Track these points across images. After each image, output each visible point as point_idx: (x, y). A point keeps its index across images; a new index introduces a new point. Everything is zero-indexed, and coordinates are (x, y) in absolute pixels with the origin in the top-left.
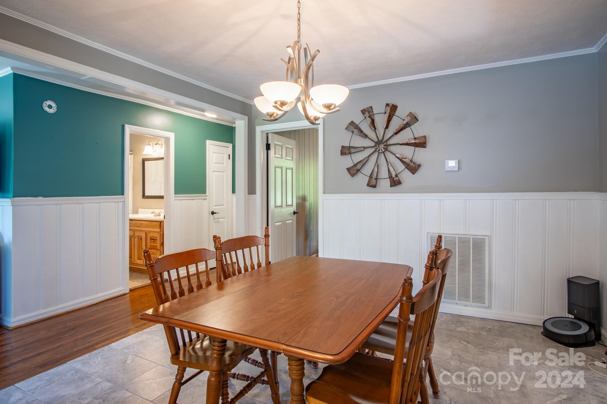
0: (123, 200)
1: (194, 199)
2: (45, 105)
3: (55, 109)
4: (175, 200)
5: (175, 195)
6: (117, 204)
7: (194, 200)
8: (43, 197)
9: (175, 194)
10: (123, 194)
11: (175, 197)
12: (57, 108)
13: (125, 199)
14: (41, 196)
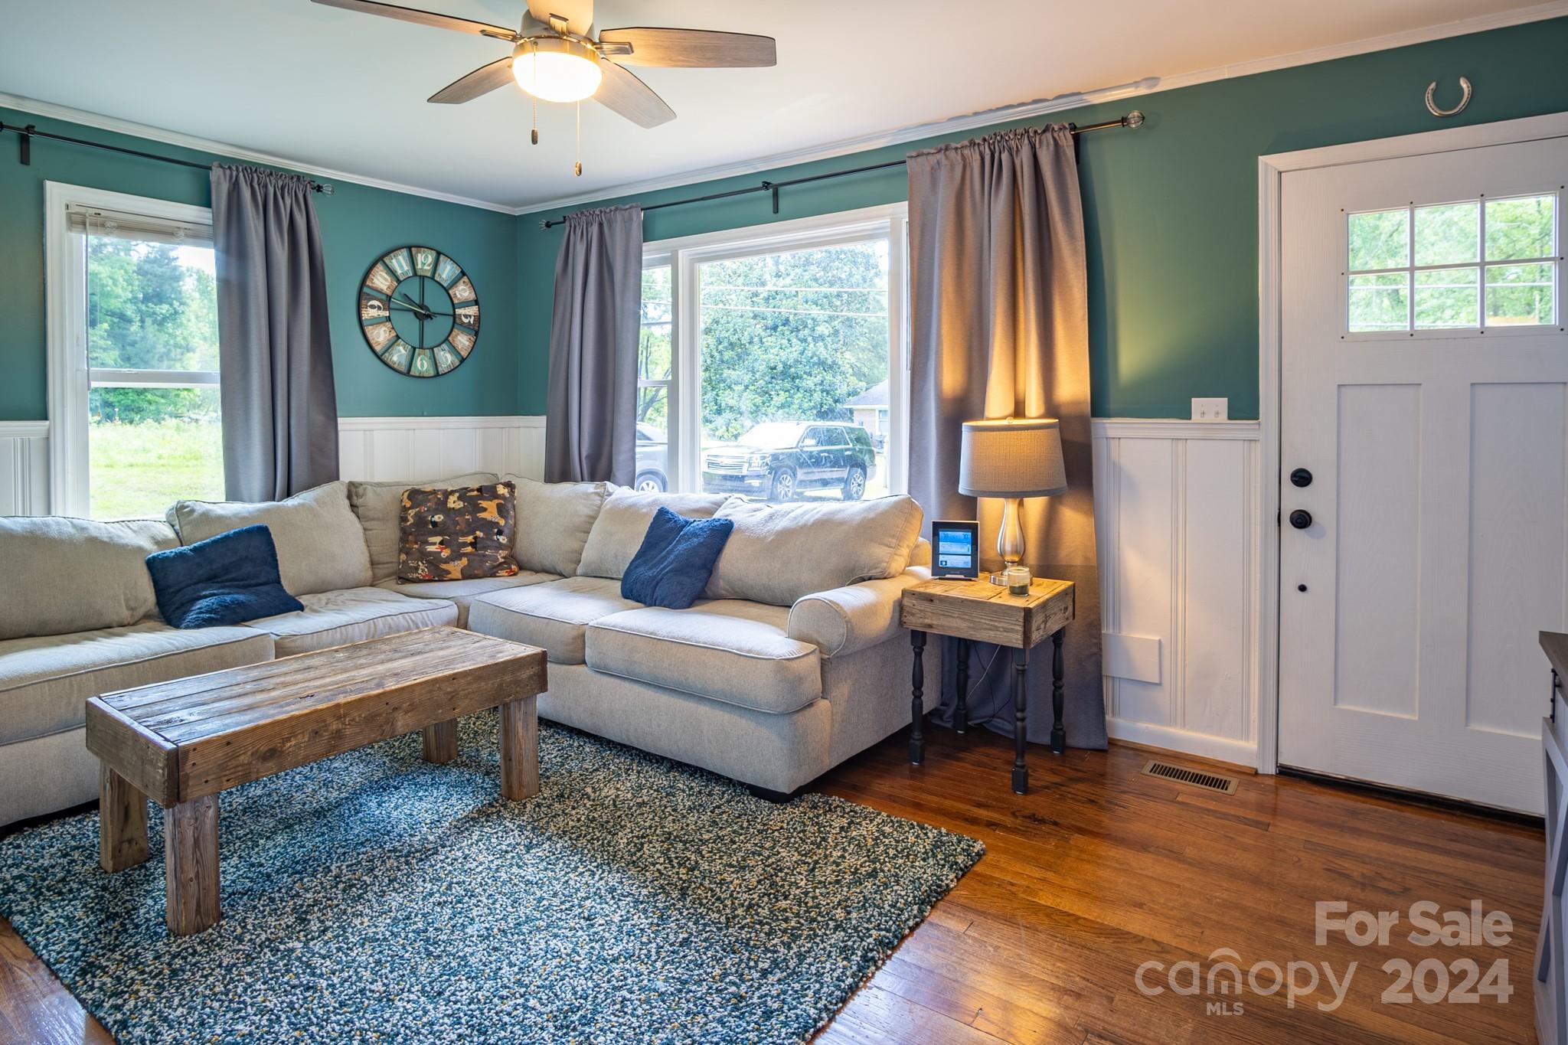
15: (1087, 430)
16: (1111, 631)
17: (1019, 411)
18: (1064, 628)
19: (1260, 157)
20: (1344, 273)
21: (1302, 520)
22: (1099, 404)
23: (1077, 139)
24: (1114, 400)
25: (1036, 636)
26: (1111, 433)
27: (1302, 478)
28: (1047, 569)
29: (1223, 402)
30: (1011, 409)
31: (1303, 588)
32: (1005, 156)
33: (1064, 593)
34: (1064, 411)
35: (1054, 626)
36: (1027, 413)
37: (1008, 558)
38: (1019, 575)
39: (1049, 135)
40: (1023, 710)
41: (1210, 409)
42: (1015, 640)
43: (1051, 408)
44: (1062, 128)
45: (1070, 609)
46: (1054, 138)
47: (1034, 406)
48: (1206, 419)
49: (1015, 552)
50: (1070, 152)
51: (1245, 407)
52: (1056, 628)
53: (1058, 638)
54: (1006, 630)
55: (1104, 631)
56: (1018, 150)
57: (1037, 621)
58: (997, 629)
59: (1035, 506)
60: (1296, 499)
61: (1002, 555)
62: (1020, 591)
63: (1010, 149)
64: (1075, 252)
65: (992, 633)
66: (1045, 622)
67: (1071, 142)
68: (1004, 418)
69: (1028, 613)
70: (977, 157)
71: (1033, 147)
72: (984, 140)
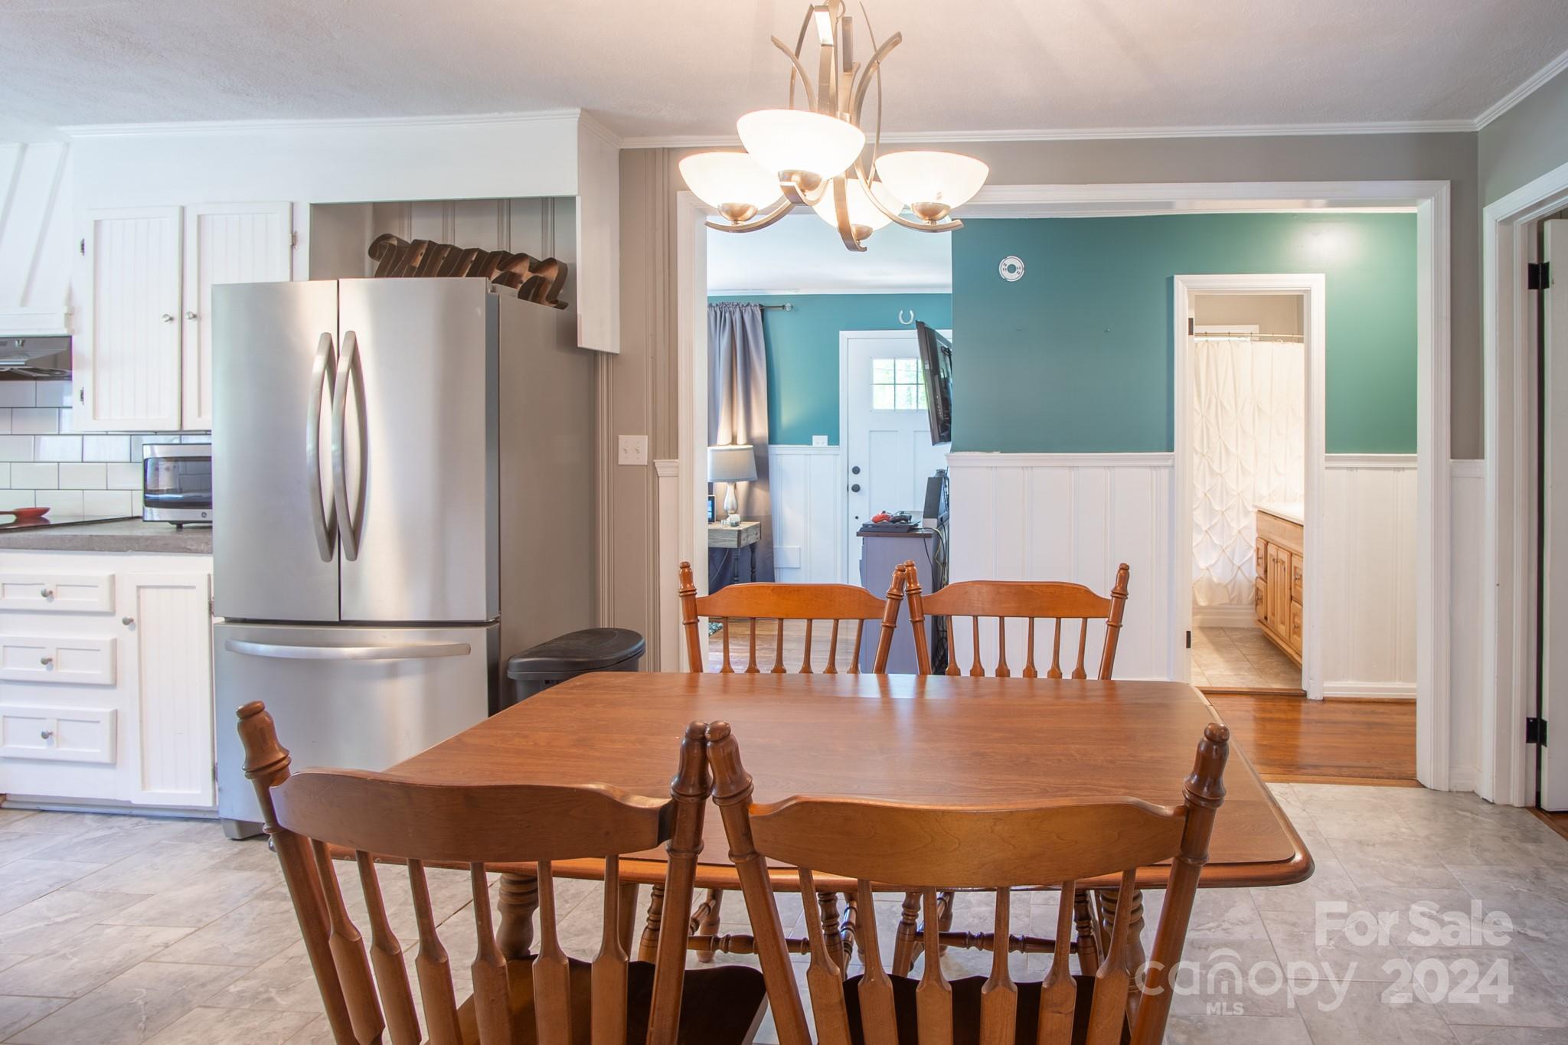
0: (1169, 463)
1: (1403, 469)
2: (1003, 267)
3: (1020, 271)
4: (1327, 468)
5: (1327, 455)
6: (1154, 472)
7: (1401, 472)
8: (1001, 453)
9: (1326, 452)
10: (1170, 448)
11: (1327, 459)
12: (1025, 269)
13: (1174, 462)
14: (997, 451)
15: (767, 451)
16: (778, 546)
17: (734, 441)
18: (756, 543)
19: (841, 332)
20: (871, 384)
21: (856, 488)
22: (772, 439)
23: (762, 311)
24: (779, 435)
25: (743, 543)
26: (778, 452)
27: (856, 470)
28: (747, 518)
29: (826, 438)
30: (730, 440)
31: (857, 518)
32: (727, 315)
33: (756, 526)
34: (756, 442)
35: (751, 541)
36: (738, 442)
37: (729, 512)
38: (736, 518)
39: (749, 308)
40: (737, 576)
41: (820, 441)
42: (734, 545)
43: (750, 440)
44: (755, 306)
45: (759, 534)
46: (752, 311)
47: (741, 439)
48: (819, 446)
49: (733, 509)
50: (759, 318)
51: (834, 440)
52: (752, 542)
53: (753, 547)
54: (730, 541)
55: (775, 546)
56: (734, 313)
57: (743, 536)
58: (725, 541)
59: (742, 486)
60: (854, 479)
61: (726, 511)
62: (737, 524)
63: (730, 312)
64: (761, 366)
65: (723, 543)
66: (747, 537)
67: (760, 313)
68: (728, 445)
69: (740, 532)
70: (713, 313)
71: (741, 312)
72: (717, 305)
